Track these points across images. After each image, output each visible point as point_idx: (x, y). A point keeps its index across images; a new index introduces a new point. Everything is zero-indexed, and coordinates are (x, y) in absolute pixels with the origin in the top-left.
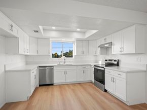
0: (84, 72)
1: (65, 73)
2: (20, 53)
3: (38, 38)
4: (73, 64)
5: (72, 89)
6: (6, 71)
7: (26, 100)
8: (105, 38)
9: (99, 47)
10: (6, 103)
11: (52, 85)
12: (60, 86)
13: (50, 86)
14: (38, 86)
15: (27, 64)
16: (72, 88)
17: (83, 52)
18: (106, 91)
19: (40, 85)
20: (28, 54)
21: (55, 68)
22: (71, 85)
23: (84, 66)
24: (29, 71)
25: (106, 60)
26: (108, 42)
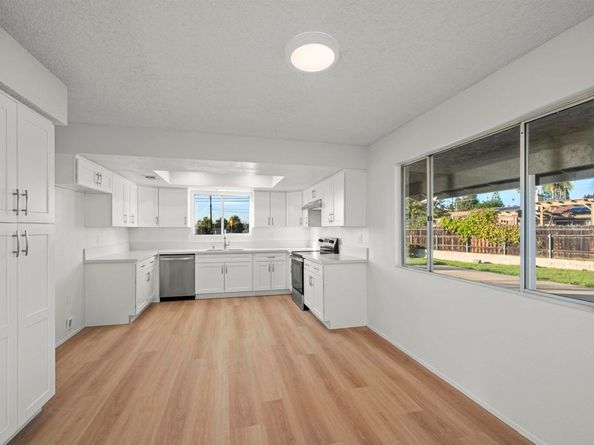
0: (271, 269)
1: (224, 270)
2: (114, 224)
3: (158, 188)
4: (246, 250)
5: (236, 307)
6: (86, 263)
7: (127, 322)
8: (312, 189)
9: (303, 209)
10: (86, 328)
11: (192, 298)
12: (211, 301)
13: (186, 302)
14: (158, 300)
15: (131, 248)
16: (237, 304)
17: (271, 221)
18: (306, 308)
19: (163, 300)
20: (135, 225)
21: (198, 259)
22: (236, 300)
23: (272, 254)
24: (134, 262)
25: (321, 241)
26: (317, 198)
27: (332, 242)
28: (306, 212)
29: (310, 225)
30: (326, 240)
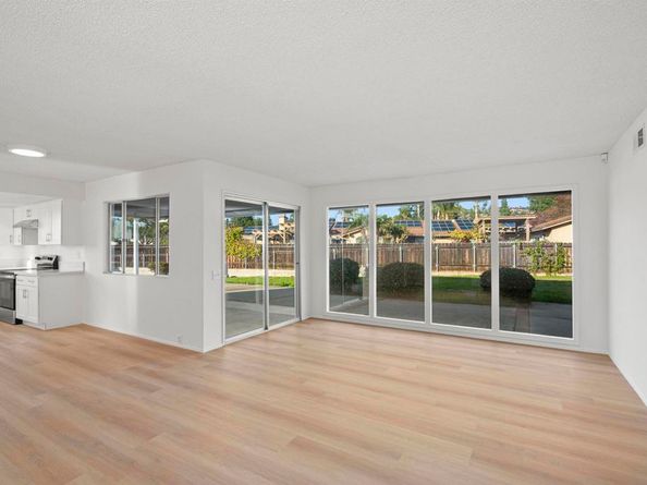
8: (27, 208)
9: (15, 226)
18: (18, 322)
25: (38, 258)
26: (32, 218)
27: (51, 259)
28: (19, 230)
29: (24, 242)
30: (44, 258)
